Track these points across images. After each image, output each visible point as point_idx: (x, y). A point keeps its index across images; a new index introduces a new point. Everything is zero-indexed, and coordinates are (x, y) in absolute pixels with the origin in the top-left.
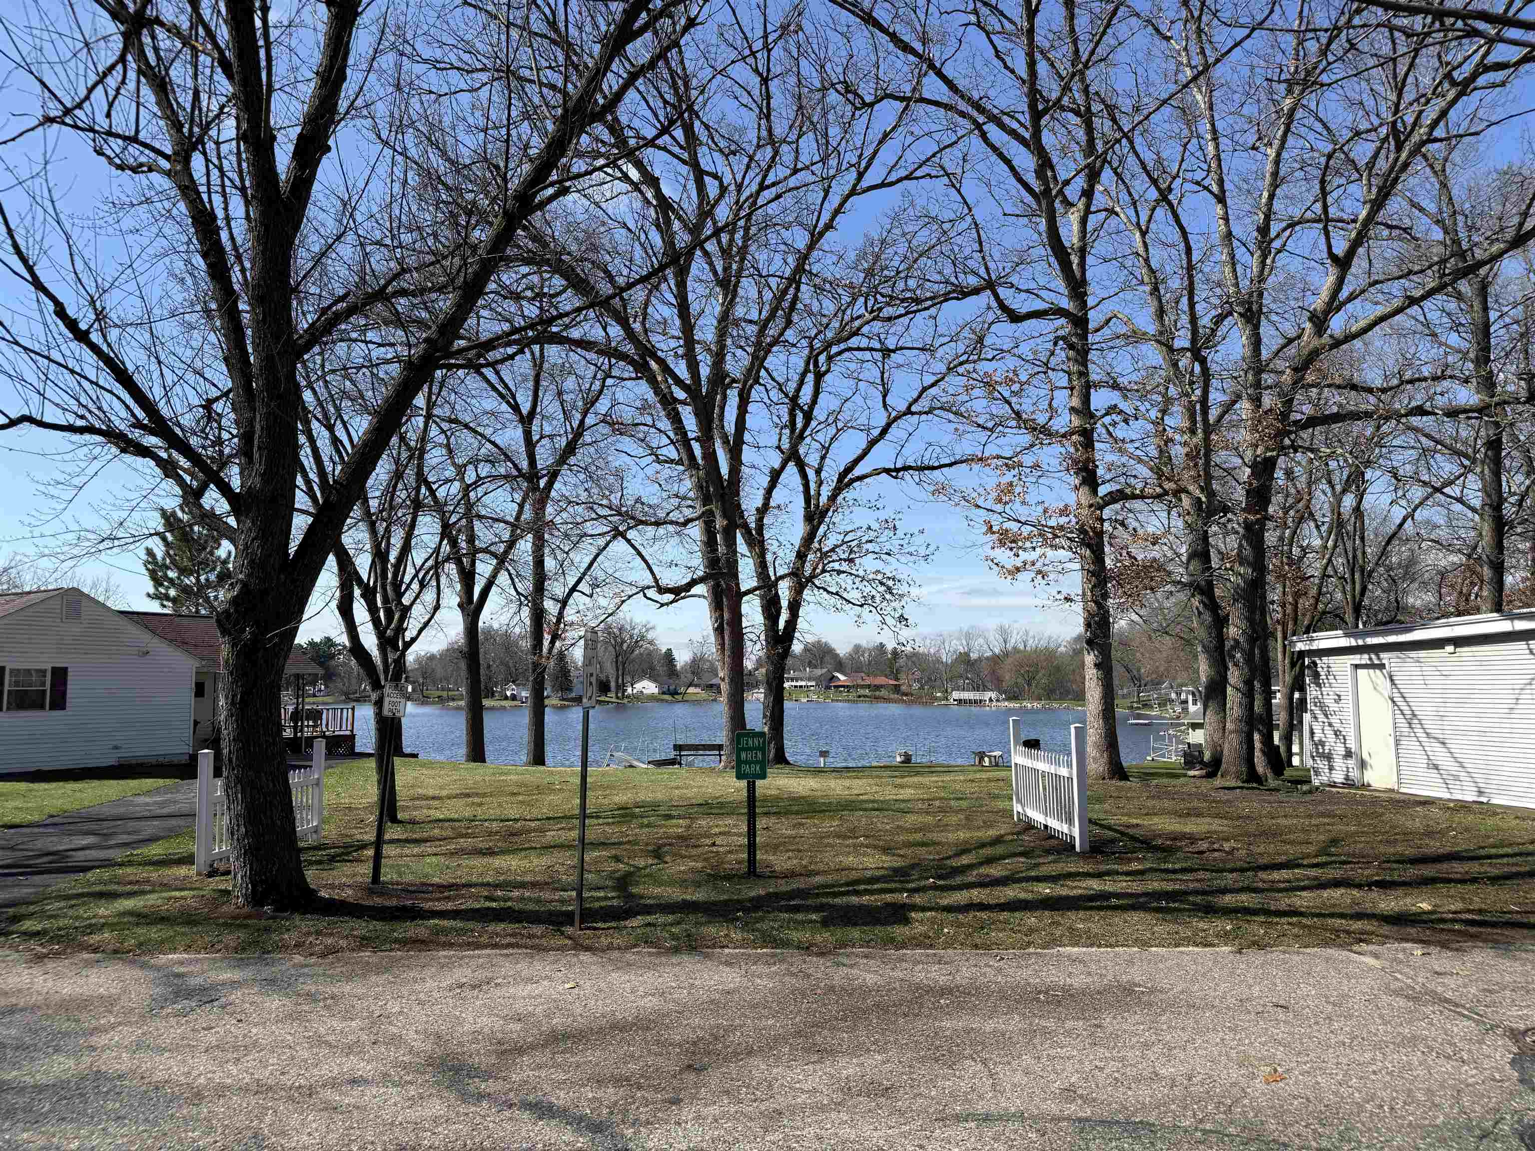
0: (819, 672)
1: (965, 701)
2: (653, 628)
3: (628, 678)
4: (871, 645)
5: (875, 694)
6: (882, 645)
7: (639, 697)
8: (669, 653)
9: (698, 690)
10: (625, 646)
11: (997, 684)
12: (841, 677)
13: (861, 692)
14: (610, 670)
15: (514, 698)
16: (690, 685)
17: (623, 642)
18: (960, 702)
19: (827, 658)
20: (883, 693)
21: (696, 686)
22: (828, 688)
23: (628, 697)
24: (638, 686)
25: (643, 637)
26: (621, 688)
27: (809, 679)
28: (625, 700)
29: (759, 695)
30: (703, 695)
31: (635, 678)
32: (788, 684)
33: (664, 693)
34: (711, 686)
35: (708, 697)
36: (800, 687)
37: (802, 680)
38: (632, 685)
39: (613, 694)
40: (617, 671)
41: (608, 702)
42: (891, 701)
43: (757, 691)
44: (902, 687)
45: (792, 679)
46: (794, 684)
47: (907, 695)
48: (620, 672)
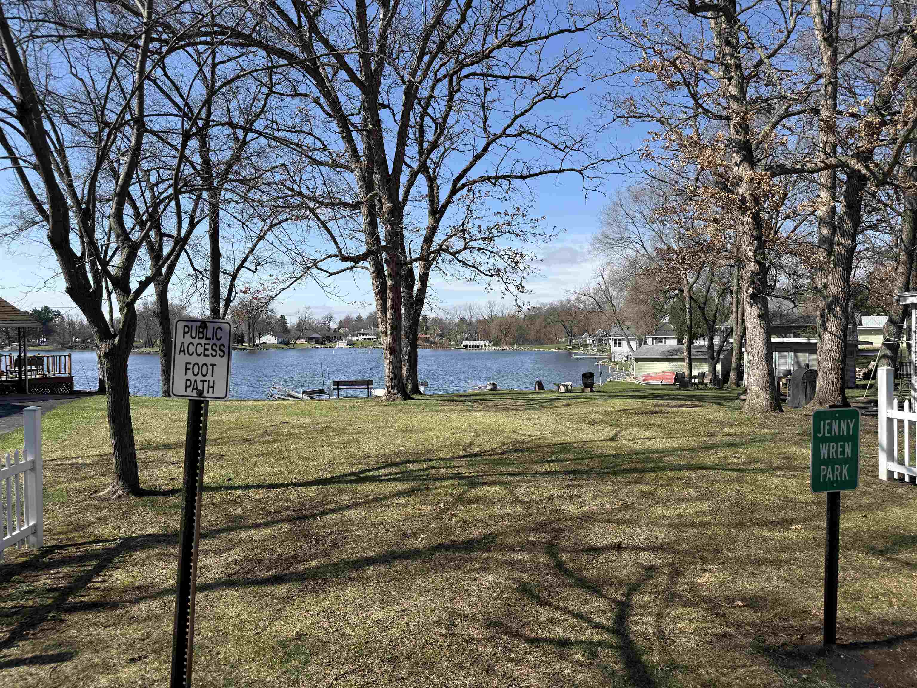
1: (470, 347)
3: (256, 334)
7: (265, 346)
8: (283, 317)
9: (303, 341)
10: (254, 313)
11: (487, 336)
14: (244, 328)
16: (298, 338)
17: (253, 310)
18: (467, 347)
20: (419, 342)
21: (302, 339)
23: (257, 346)
24: (264, 339)
25: (266, 306)
26: (252, 340)
27: (374, 334)
28: (256, 348)
29: (343, 344)
30: (306, 344)
31: (262, 333)
32: (360, 338)
33: (281, 343)
34: (312, 339)
35: (310, 346)
36: (368, 339)
37: (369, 335)
38: (260, 338)
39: (246, 344)
40: (249, 329)
41: (243, 349)
42: (425, 347)
43: (341, 341)
44: (430, 339)
45: (363, 335)
46: (364, 337)
47: (433, 343)
48: (251, 330)
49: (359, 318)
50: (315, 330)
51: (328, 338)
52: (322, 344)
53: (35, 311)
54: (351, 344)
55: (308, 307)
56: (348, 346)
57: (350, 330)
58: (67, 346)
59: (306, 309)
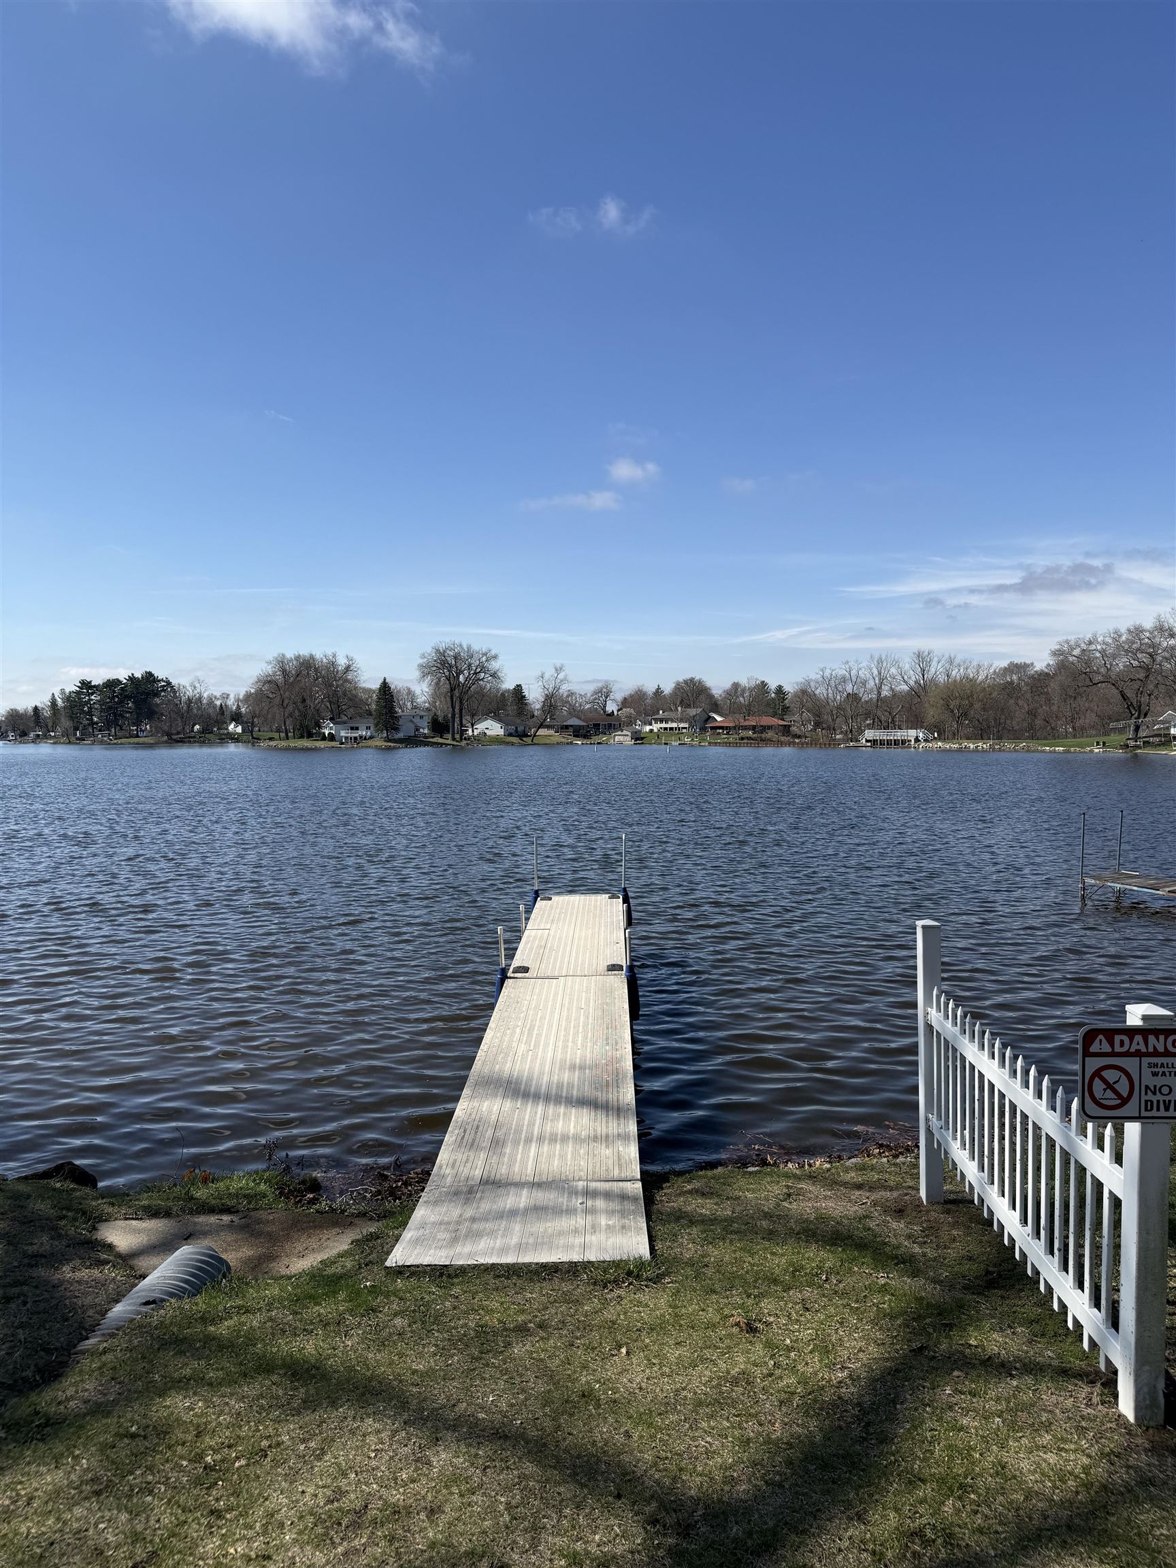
0: (692, 712)
1: (882, 742)
2: (495, 657)
3: (467, 717)
4: (753, 684)
5: (759, 736)
6: (764, 684)
7: (482, 739)
8: (519, 688)
9: (551, 732)
10: (461, 678)
12: (719, 718)
13: (743, 733)
14: (445, 706)
15: (332, 738)
16: (541, 726)
17: (460, 672)
18: (874, 742)
19: (702, 697)
20: (770, 734)
21: (548, 727)
22: (703, 729)
23: (468, 739)
24: (481, 727)
25: (483, 669)
26: (459, 728)
27: (681, 721)
28: (464, 743)
29: (623, 738)
30: (556, 737)
31: (476, 717)
32: (656, 727)
33: (510, 735)
34: (567, 727)
35: (563, 740)
36: (671, 729)
37: (672, 721)
38: (473, 725)
39: (449, 736)
40: (453, 708)
41: (442, 744)
42: (781, 744)
43: (620, 733)
44: (792, 729)
45: (661, 721)
46: (664, 725)
47: (799, 737)
48: (457, 710)
49: (658, 692)
50: (574, 712)
51: (597, 726)
52: (585, 737)
53: (132, 679)
54: (638, 738)
55: (558, 666)
56: (633, 742)
57: (639, 713)
58: (176, 738)
59: (556, 670)
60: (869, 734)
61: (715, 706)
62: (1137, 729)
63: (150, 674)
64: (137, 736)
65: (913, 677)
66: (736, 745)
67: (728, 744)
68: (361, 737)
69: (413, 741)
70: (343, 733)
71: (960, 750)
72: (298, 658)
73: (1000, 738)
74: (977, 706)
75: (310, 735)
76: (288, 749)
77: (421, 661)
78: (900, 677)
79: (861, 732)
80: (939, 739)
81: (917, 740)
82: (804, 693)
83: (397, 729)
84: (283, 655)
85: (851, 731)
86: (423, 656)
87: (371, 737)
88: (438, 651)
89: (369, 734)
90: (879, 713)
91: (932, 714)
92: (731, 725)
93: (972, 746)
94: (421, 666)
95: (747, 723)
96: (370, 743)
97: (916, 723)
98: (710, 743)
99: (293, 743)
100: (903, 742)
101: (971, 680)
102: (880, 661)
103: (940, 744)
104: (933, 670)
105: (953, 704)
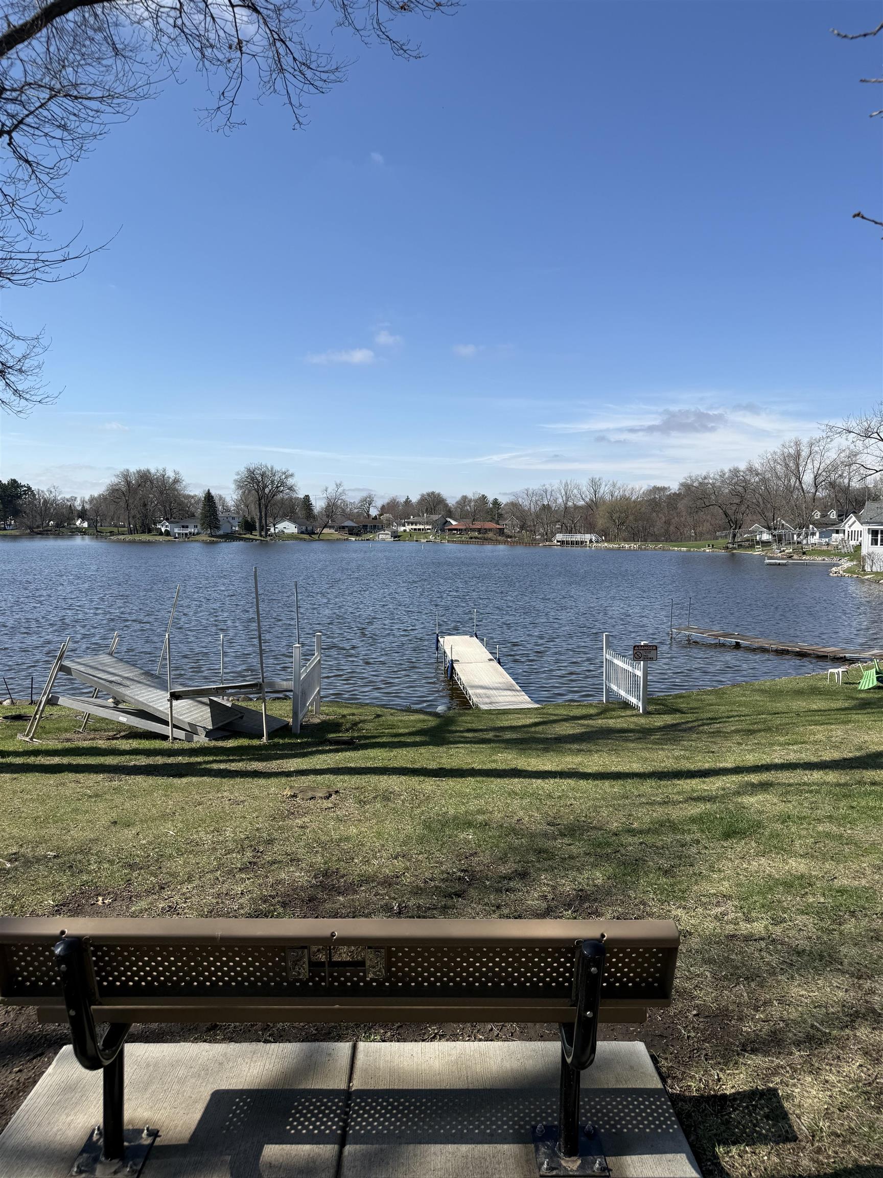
0: (435, 517)
1: (567, 542)
2: (292, 475)
3: (270, 520)
4: (477, 497)
5: (483, 537)
6: (484, 497)
7: (281, 536)
8: (307, 498)
9: (332, 531)
10: (267, 490)
12: (454, 523)
13: (472, 534)
14: (254, 512)
15: (168, 533)
16: (325, 526)
17: (265, 486)
18: (562, 542)
19: (441, 506)
20: (490, 535)
21: (330, 527)
22: (443, 530)
23: (271, 535)
24: (280, 526)
25: (283, 483)
26: (264, 528)
27: (427, 524)
28: (268, 539)
29: (384, 536)
30: (336, 535)
31: (277, 519)
32: (408, 528)
33: (302, 533)
34: (344, 527)
35: (341, 537)
36: (419, 529)
37: (420, 524)
38: (274, 525)
39: (257, 533)
40: (260, 512)
41: (253, 540)
42: (498, 542)
43: (382, 532)
44: (505, 531)
45: (412, 524)
46: (414, 527)
47: (511, 537)
48: (263, 514)
49: (408, 502)
50: (349, 516)
51: (365, 527)
52: (357, 534)
54: (396, 536)
55: (338, 482)
56: (392, 539)
57: (396, 517)
58: (37, 531)
59: (337, 485)
60: (559, 537)
61: (450, 513)
62: (734, 536)
63: (14, 482)
64: (5, 529)
65: (589, 496)
66: (467, 543)
67: (462, 542)
68: (190, 533)
69: (230, 537)
70: (176, 530)
71: (619, 549)
72: (138, 472)
73: (646, 541)
74: (631, 518)
75: (150, 531)
76: (133, 542)
77: (236, 477)
78: (579, 496)
79: (554, 535)
80: (606, 541)
81: (591, 541)
82: (514, 505)
83: (218, 528)
84: (128, 470)
85: (546, 534)
86: (238, 474)
87: (198, 534)
88: (249, 470)
89: (196, 531)
90: (565, 521)
91: (601, 522)
92: (464, 527)
93: (627, 546)
94: (236, 481)
95: (474, 527)
96: (197, 538)
97: (590, 529)
98: (448, 541)
99: (137, 537)
100: (582, 542)
101: (627, 499)
102: (566, 485)
103: (606, 544)
104: (602, 491)
105: (615, 516)
